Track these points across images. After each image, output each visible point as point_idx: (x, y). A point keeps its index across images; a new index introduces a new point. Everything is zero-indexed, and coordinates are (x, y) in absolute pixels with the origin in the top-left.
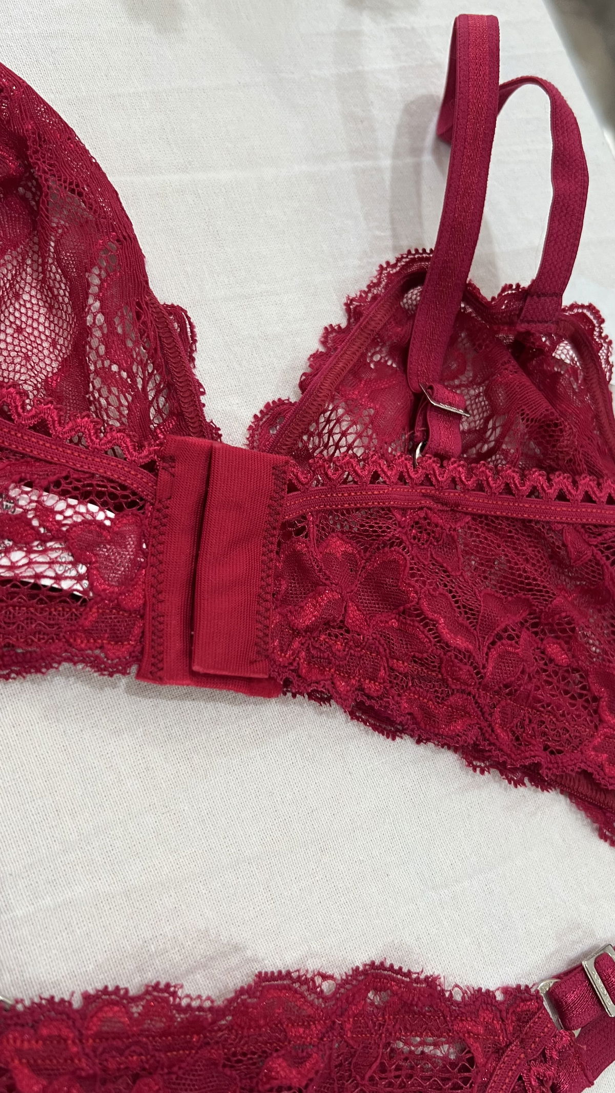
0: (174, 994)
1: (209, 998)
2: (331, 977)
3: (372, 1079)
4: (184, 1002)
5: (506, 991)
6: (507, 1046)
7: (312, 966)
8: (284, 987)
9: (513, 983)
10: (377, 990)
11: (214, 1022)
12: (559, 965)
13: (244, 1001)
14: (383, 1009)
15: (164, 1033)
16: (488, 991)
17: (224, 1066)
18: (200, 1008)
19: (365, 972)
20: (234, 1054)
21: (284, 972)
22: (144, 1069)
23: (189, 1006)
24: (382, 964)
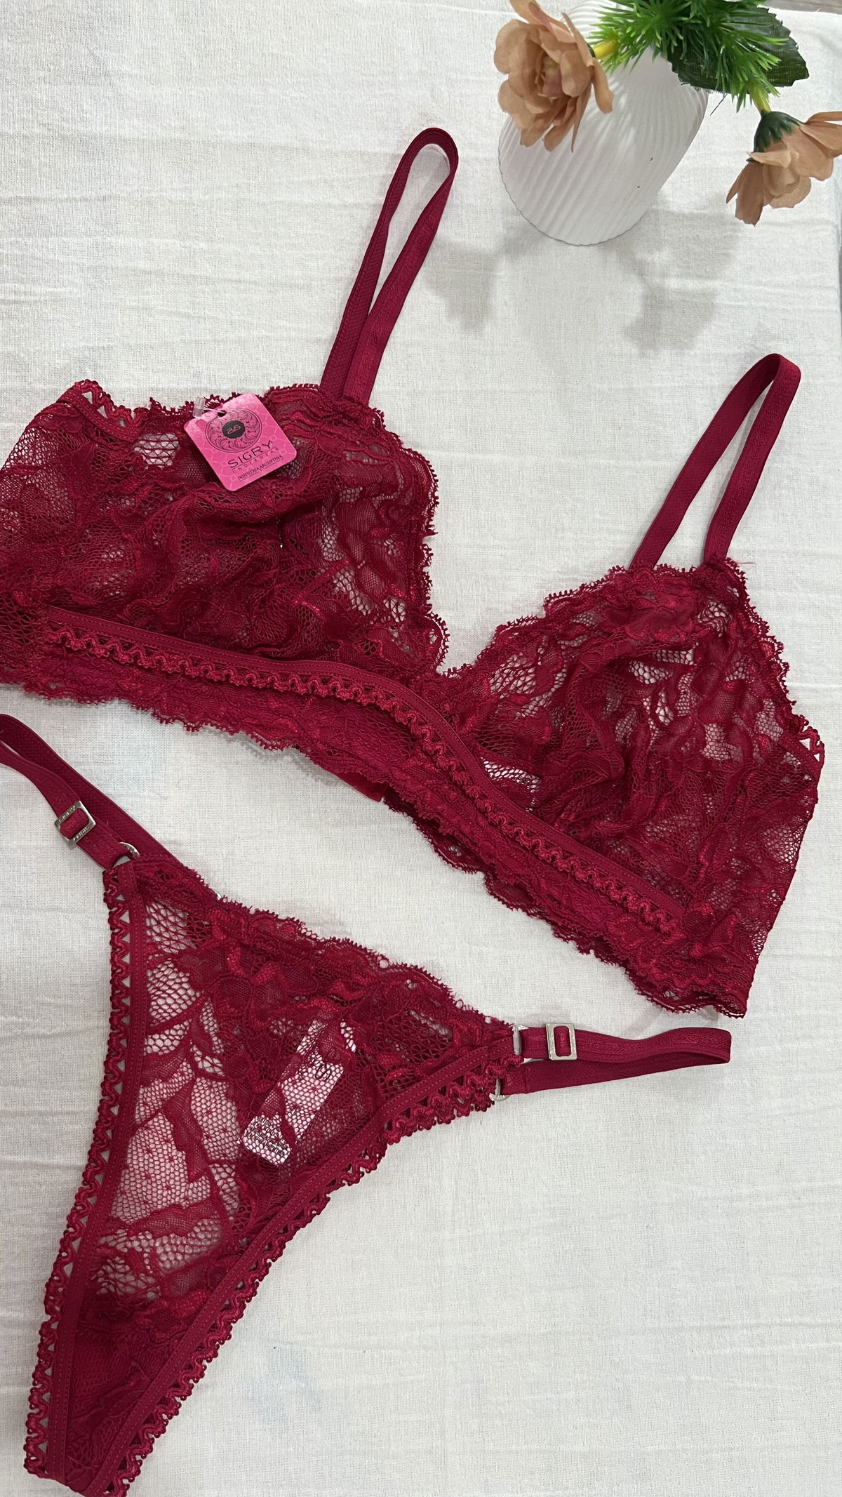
0: (300, 926)
1: (315, 934)
2: (387, 960)
3: (391, 1021)
4: (303, 931)
5: (494, 1020)
6: (479, 1046)
7: (381, 951)
8: (360, 954)
9: (500, 1019)
10: (413, 982)
11: (315, 949)
12: (535, 1023)
13: (333, 946)
14: (412, 991)
15: (288, 942)
16: (482, 1014)
17: (313, 975)
18: (310, 937)
19: (410, 969)
20: (321, 970)
21: (363, 947)
22: (273, 956)
23: (305, 933)
24: (421, 969)
